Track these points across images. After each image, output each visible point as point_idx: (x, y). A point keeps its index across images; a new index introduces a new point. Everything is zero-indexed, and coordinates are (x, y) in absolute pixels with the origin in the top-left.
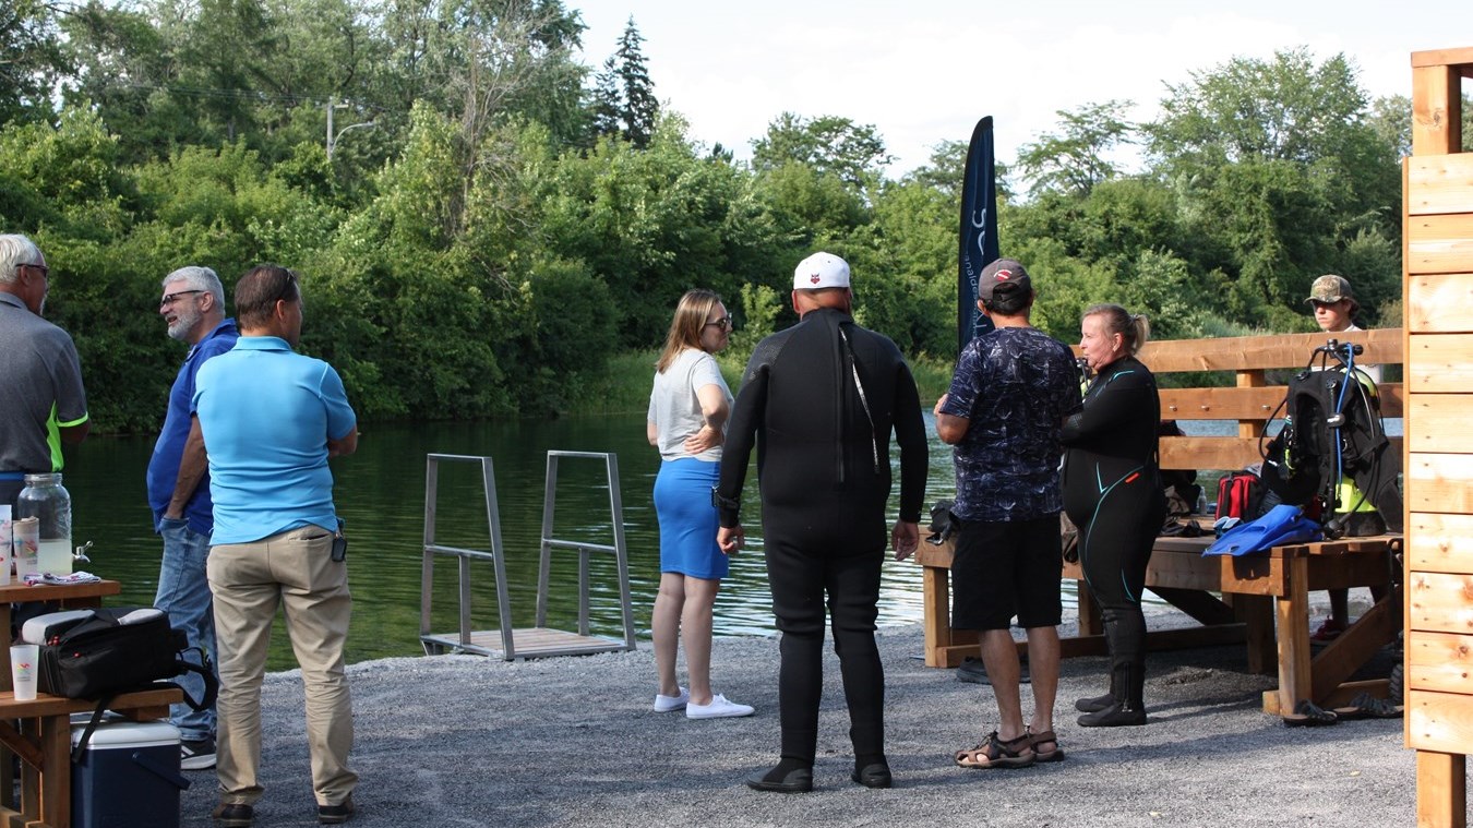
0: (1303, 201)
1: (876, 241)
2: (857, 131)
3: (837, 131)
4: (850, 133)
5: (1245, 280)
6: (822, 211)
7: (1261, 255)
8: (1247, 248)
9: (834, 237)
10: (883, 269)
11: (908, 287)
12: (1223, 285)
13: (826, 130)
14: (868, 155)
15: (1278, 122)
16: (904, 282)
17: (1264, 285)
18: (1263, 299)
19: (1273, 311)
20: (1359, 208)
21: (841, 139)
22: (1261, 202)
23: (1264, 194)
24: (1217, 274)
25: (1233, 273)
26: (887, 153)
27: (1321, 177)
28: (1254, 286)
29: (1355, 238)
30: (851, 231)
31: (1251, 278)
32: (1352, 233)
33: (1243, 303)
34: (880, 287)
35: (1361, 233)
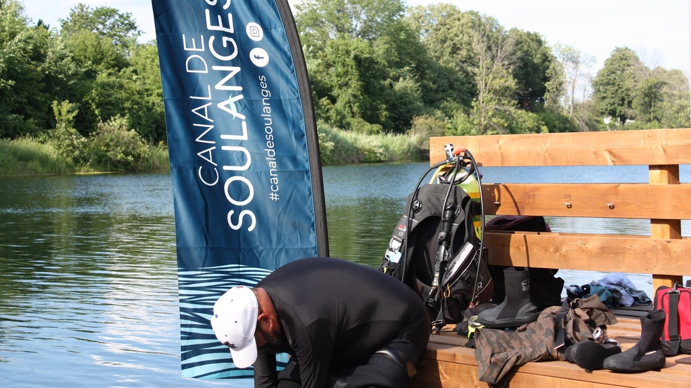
0: (372, 61)
1: (135, 77)
2: (121, 16)
3: (110, 16)
4: (117, 17)
5: (339, 105)
6: (101, 59)
7: (350, 91)
8: (340, 87)
9: (110, 74)
10: (139, 93)
11: (154, 104)
12: (328, 107)
13: (103, 15)
14: (128, 30)
15: (358, 18)
16: (151, 101)
17: (350, 106)
18: (350, 115)
19: (355, 121)
20: (399, 65)
21: (112, 20)
22: (350, 61)
23: (352, 56)
24: (324, 101)
25: (333, 100)
26: (138, 29)
27: (380, 49)
28: (345, 108)
29: (398, 81)
30: (119, 71)
31: (343, 104)
32: (396, 79)
33: (339, 117)
34: (138, 103)
35: (401, 79)
